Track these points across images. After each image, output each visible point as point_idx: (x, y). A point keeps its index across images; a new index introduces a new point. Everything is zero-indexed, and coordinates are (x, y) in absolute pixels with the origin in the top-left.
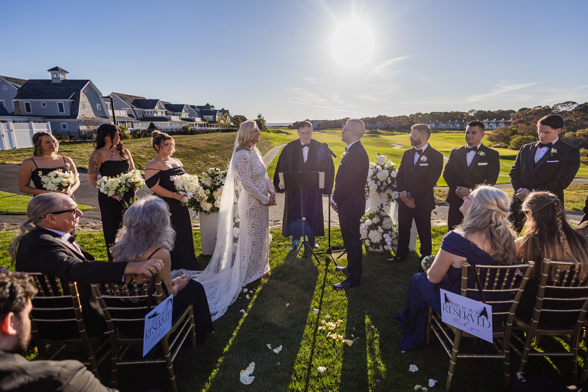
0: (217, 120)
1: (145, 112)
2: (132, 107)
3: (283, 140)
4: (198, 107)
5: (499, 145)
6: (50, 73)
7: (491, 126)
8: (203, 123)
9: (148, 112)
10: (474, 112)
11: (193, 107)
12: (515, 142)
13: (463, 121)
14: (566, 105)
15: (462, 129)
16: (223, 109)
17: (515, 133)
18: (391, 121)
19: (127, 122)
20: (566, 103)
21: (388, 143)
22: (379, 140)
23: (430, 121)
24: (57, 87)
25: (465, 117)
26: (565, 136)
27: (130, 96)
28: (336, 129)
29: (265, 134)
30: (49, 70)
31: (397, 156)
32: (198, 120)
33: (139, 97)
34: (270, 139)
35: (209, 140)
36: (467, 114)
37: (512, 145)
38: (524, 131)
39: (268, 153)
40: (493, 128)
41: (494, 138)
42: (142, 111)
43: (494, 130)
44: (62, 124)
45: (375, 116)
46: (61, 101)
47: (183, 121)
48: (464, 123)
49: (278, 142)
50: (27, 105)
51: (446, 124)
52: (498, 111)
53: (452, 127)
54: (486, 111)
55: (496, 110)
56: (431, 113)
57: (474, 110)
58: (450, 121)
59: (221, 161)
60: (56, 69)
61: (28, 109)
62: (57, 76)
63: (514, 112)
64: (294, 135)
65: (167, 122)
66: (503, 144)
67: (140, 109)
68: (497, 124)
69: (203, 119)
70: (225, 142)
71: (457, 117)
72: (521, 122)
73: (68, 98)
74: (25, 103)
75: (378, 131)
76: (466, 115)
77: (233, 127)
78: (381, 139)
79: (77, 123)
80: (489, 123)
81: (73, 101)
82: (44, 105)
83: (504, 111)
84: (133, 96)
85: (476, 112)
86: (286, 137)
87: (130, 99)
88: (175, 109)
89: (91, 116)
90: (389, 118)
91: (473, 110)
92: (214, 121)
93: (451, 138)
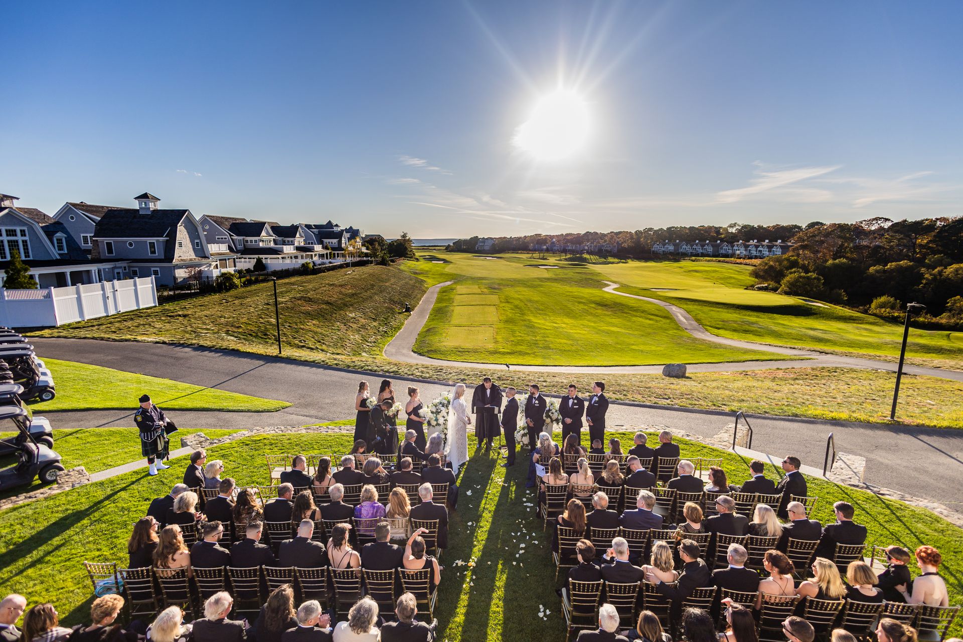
0: (343, 245)
1: (247, 241)
2: (231, 235)
3: (439, 275)
4: (317, 227)
5: (766, 285)
6: (137, 202)
7: (760, 251)
8: (325, 252)
9: (251, 241)
10: (737, 227)
11: (309, 227)
12: (788, 281)
13: (719, 242)
14: (874, 222)
15: (717, 254)
16: (351, 228)
17: (794, 264)
18: (605, 241)
19: (229, 259)
20: (874, 219)
21: (598, 278)
22: (585, 273)
23: (667, 241)
24: (147, 220)
25: (722, 234)
26: (870, 271)
27: (227, 219)
28: (519, 252)
29: (413, 266)
30: (135, 198)
31: (605, 305)
32: (318, 248)
33: (238, 219)
34: (422, 273)
35: (341, 286)
36: (726, 229)
37: (783, 287)
38: (809, 262)
39: (421, 302)
40: (764, 254)
41: (762, 273)
42: (243, 239)
43: (764, 257)
44: (152, 269)
45: (583, 232)
46: (153, 240)
47: (299, 254)
48: (719, 245)
49: (433, 278)
50: (109, 245)
51: (692, 246)
52: (774, 227)
53: (700, 251)
54: (756, 226)
55: (771, 225)
56: (669, 229)
57: (736, 223)
58: (697, 241)
59: (363, 321)
60: (145, 196)
61: (110, 250)
62: (146, 205)
63: (799, 228)
64: (456, 264)
65: (278, 256)
66: (772, 284)
67: (241, 238)
68: (770, 248)
69: (325, 248)
70: (363, 289)
71: (709, 235)
72: (804, 247)
73: (162, 237)
74: (107, 243)
75: (586, 256)
76: (724, 232)
77: (366, 255)
78: (588, 272)
79: (173, 268)
80: (757, 247)
81: (168, 238)
82: (131, 244)
83: (783, 227)
84: (230, 218)
85: (739, 228)
86: (444, 268)
87: (226, 223)
88: (285, 233)
89: (188, 258)
90: (604, 235)
91: (735, 225)
92: (340, 248)
93: (696, 271)
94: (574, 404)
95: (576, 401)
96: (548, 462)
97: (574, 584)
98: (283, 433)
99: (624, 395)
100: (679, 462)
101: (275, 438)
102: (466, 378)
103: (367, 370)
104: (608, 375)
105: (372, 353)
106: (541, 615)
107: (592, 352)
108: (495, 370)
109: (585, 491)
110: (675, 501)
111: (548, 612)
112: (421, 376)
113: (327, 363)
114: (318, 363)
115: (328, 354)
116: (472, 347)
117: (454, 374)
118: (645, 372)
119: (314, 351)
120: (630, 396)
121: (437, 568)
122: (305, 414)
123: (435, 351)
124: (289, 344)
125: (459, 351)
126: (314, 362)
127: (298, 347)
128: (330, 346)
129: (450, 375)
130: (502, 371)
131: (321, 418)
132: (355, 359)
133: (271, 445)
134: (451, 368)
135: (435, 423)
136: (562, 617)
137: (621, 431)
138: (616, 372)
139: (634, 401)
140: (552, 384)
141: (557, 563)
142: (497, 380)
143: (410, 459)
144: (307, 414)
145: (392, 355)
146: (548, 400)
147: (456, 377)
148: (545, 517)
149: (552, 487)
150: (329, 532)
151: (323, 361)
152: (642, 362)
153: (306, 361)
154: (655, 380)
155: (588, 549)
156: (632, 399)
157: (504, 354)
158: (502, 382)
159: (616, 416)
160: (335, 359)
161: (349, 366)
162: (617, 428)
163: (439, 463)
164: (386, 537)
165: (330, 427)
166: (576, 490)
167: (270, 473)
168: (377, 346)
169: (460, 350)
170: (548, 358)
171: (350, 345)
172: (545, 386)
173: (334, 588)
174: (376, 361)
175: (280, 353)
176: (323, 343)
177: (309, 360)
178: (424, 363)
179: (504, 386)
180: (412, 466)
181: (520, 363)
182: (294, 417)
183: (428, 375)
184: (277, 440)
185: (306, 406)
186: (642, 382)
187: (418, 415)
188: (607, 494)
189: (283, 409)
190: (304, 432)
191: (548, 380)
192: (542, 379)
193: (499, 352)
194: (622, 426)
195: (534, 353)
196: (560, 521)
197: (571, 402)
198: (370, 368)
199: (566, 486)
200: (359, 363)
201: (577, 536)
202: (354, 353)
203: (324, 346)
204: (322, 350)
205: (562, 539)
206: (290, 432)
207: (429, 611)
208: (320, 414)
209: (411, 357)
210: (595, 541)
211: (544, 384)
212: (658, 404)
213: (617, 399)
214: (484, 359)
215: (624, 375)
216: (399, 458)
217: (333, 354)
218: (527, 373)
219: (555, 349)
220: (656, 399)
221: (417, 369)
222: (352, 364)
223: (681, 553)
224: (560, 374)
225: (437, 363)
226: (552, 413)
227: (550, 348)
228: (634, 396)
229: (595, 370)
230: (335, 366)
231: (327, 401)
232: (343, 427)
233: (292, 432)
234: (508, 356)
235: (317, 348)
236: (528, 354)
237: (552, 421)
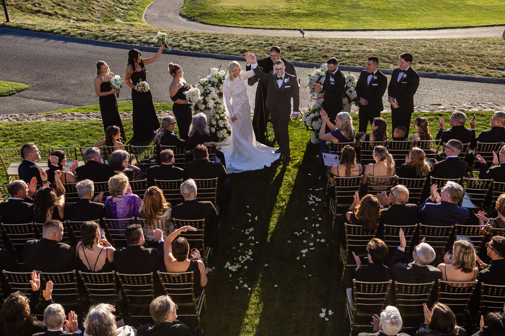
94: (373, 81)
95: (375, 78)
96: (340, 150)
97: (358, 285)
98: (19, 122)
99: (448, 66)
100: (502, 147)
101: (9, 128)
102: (247, 48)
103: (120, 41)
104: (432, 40)
105: (128, 18)
106: (322, 315)
107: (415, 10)
108: (285, 38)
109: (383, 184)
110: (490, 194)
111: (330, 312)
112: (190, 48)
113: (69, 33)
114: (57, 33)
115: (72, 21)
116: (257, 8)
117: (232, 44)
118: (481, 36)
119: (54, 17)
120: (455, 68)
121: (203, 270)
122: (46, 97)
123: (210, 14)
124: (20, 8)
125: (241, 14)
126: (52, 31)
127: (32, 13)
128: (72, 10)
129: (227, 46)
130: (294, 39)
131: (66, 103)
132: (105, 26)
133: (5, 136)
134: (228, 36)
135: (204, 106)
136: (346, 317)
137: (437, 111)
138: (443, 37)
139: (460, 73)
140: (357, 54)
141: (345, 263)
142: (287, 51)
143: (171, 152)
144: (48, 98)
145: (154, 20)
146: (346, 74)
147: (234, 48)
148: (334, 213)
149: (342, 179)
150: (78, 234)
151: (64, 31)
152: (479, 22)
153: (42, 31)
154: (491, 45)
155: (379, 249)
156: (458, 70)
157: (299, 16)
158: (294, 53)
159: (435, 92)
160: (79, 28)
161: (97, 37)
162: (432, 107)
163: (206, 155)
164: (137, 239)
165: (76, 113)
166: (372, 183)
167: (5, 170)
168: (134, 10)
169: (242, 12)
170: (357, 20)
171: (99, 8)
172: (348, 57)
173: (87, 293)
174: (133, 29)
175: (8, 21)
176: (64, 7)
177: (45, 30)
178: (194, 31)
179: (295, 58)
180: (173, 160)
181: (319, 27)
182: (33, 102)
183: (198, 46)
184: (11, 130)
185: (47, 87)
186: (473, 48)
187: (184, 97)
188: (407, 187)
189: (18, 92)
190: (44, 120)
191: (353, 50)
192: (344, 48)
193: (293, 14)
194: (440, 105)
195: (338, 14)
196: (349, 218)
197: (370, 78)
198: (124, 38)
199: (359, 179)
200: (110, 33)
201: (367, 234)
202: (105, 18)
203: (65, 10)
204: (64, 16)
205: (350, 238)
206: (27, 120)
207: (196, 314)
208: (65, 98)
209: (179, 23)
210: (388, 238)
211: (347, 54)
212: (490, 76)
213: (439, 72)
214: (273, 23)
215: (452, 40)
216: (158, 149)
217: (77, 20)
218: (325, 41)
219: (367, 7)
220: (488, 71)
221: (185, 38)
222: (100, 34)
223: (489, 250)
224: (367, 41)
225: (211, 30)
226: (351, 92)
227: (359, 7)
228: (461, 67)
229: (416, 35)
230: (79, 37)
231: (72, 81)
232: (91, 113)
233: (30, 121)
234: (305, 19)
235: (57, 13)
236: (331, 15)
237: (350, 102)
